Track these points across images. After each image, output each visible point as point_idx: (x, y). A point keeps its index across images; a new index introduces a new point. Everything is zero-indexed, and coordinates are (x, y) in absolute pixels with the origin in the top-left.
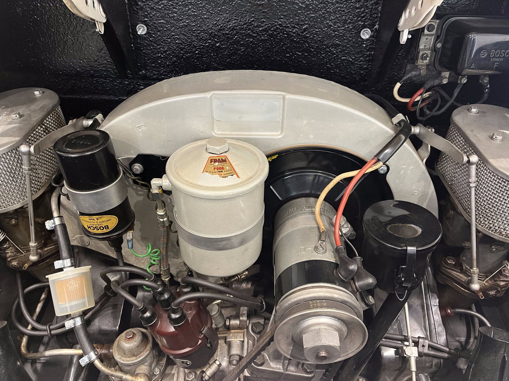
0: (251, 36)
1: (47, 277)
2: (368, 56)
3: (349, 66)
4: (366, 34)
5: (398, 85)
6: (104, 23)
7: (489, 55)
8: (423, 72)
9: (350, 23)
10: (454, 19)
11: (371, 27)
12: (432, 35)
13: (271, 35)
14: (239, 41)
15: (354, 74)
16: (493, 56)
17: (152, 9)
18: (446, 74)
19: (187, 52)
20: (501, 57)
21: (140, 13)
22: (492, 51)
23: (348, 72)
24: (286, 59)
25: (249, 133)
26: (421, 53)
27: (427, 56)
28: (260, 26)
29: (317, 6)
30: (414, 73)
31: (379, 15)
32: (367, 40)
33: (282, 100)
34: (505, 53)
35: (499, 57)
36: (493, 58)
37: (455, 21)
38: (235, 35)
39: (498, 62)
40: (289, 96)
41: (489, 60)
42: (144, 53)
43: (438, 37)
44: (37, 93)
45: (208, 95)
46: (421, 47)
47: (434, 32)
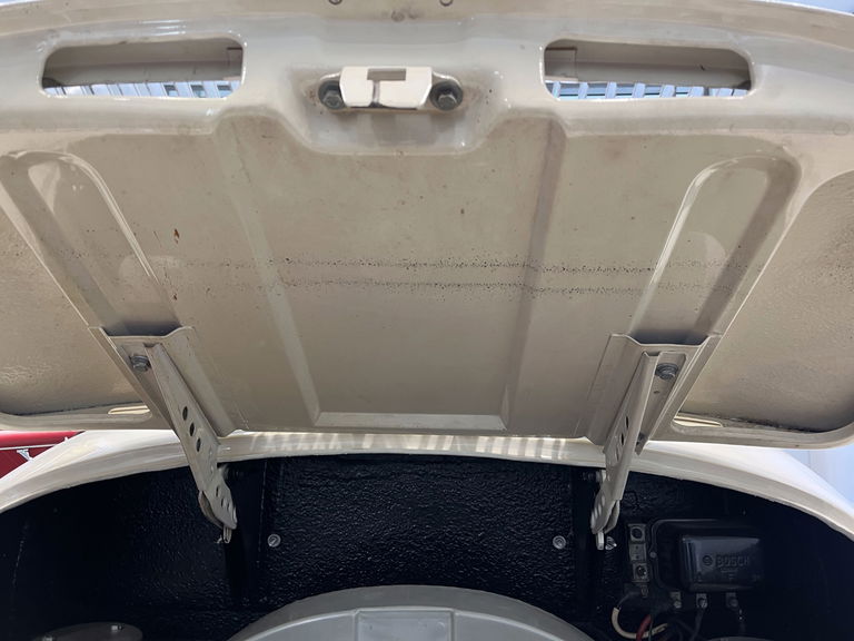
0: (413, 547)
2: (569, 572)
3: (546, 586)
4: (559, 544)
5: (616, 612)
6: (233, 531)
8: (645, 592)
9: (536, 529)
10: (662, 521)
11: (564, 534)
12: (642, 543)
13: (439, 546)
14: (397, 554)
17: (292, 515)
18: (677, 595)
19: (327, 570)
21: (276, 521)
24: (460, 578)
26: (634, 566)
27: (643, 570)
28: (423, 534)
29: (493, 509)
30: (632, 593)
31: (571, 519)
32: (562, 550)
33: (450, 620)
37: (663, 524)
38: (392, 545)
39: (732, 573)
40: (458, 613)
42: (271, 572)
43: (649, 546)
44: (115, 628)
45: (353, 613)
46: (633, 558)
47: (643, 538)
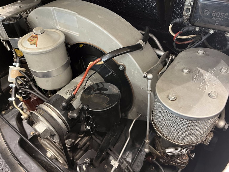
1: (9, 66)
3: (153, 9)
5: (171, 26)
7: (211, 14)
15: (155, 15)
16: (214, 16)
20: (221, 18)
22: (214, 12)
23: (152, 13)
25: (69, 31)
26: (185, 8)
34: (224, 15)
35: (219, 17)
36: (214, 17)
39: (219, 21)
41: (211, 18)
45: (51, 8)
